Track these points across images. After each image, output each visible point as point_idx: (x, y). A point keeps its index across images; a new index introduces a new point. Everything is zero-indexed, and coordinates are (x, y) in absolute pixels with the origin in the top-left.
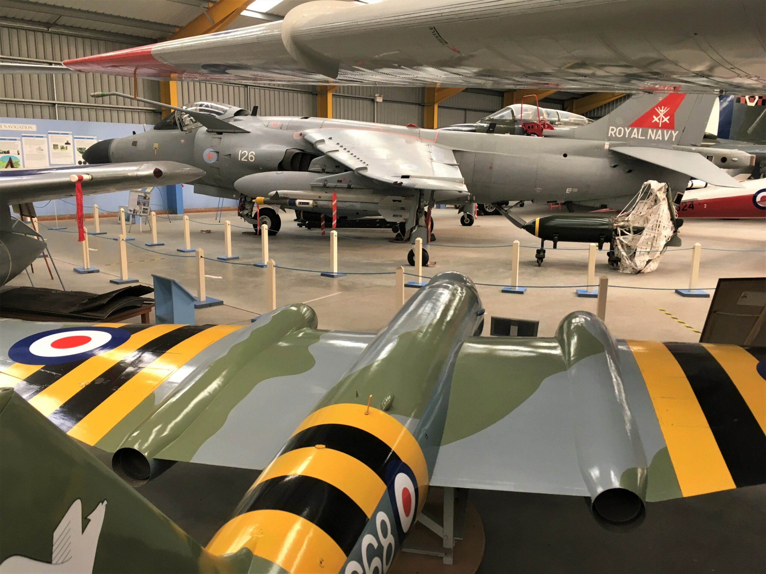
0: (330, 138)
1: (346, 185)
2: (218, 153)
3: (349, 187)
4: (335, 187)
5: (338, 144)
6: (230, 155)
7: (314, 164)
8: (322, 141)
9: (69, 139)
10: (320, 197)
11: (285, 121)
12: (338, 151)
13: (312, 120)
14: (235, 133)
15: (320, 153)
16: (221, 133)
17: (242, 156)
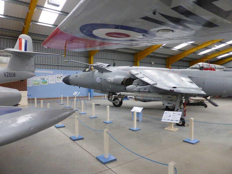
0: (141, 73)
1: (148, 91)
2: (101, 79)
3: (149, 92)
4: (144, 91)
5: (144, 75)
6: (105, 79)
7: (135, 82)
8: (138, 74)
9: (62, 75)
10: (137, 95)
11: (124, 68)
12: (144, 77)
13: (133, 67)
14: (107, 72)
15: (137, 78)
16: (102, 72)
17: (109, 80)
